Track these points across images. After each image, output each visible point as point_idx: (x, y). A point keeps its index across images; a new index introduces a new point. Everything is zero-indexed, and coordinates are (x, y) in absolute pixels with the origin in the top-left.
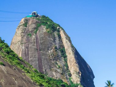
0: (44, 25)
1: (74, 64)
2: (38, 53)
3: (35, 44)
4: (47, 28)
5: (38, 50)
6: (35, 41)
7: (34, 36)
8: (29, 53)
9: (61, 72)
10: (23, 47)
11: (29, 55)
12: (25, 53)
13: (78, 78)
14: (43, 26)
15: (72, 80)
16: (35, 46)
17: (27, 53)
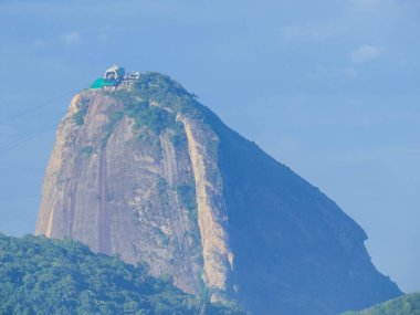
0: (131, 116)
1: (210, 232)
2: (101, 209)
3: (96, 182)
4: (138, 126)
5: (103, 199)
6: (97, 171)
7: (95, 156)
8: (76, 209)
9: (171, 257)
10: (61, 194)
11: (76, 214)
12: (65, 211)
13: (220, 271)
14: (127, 120)
15: (203, 277)
16: (93, 187)
17: (69, 210)
